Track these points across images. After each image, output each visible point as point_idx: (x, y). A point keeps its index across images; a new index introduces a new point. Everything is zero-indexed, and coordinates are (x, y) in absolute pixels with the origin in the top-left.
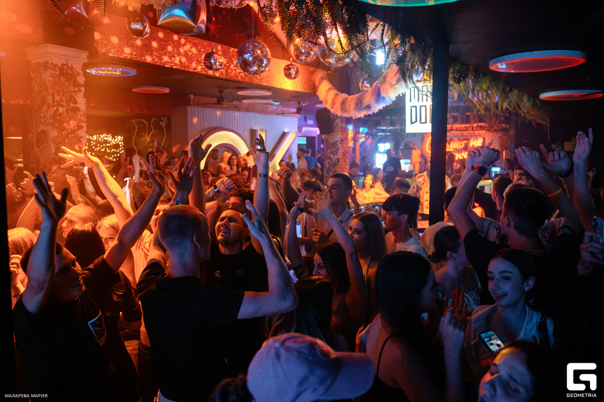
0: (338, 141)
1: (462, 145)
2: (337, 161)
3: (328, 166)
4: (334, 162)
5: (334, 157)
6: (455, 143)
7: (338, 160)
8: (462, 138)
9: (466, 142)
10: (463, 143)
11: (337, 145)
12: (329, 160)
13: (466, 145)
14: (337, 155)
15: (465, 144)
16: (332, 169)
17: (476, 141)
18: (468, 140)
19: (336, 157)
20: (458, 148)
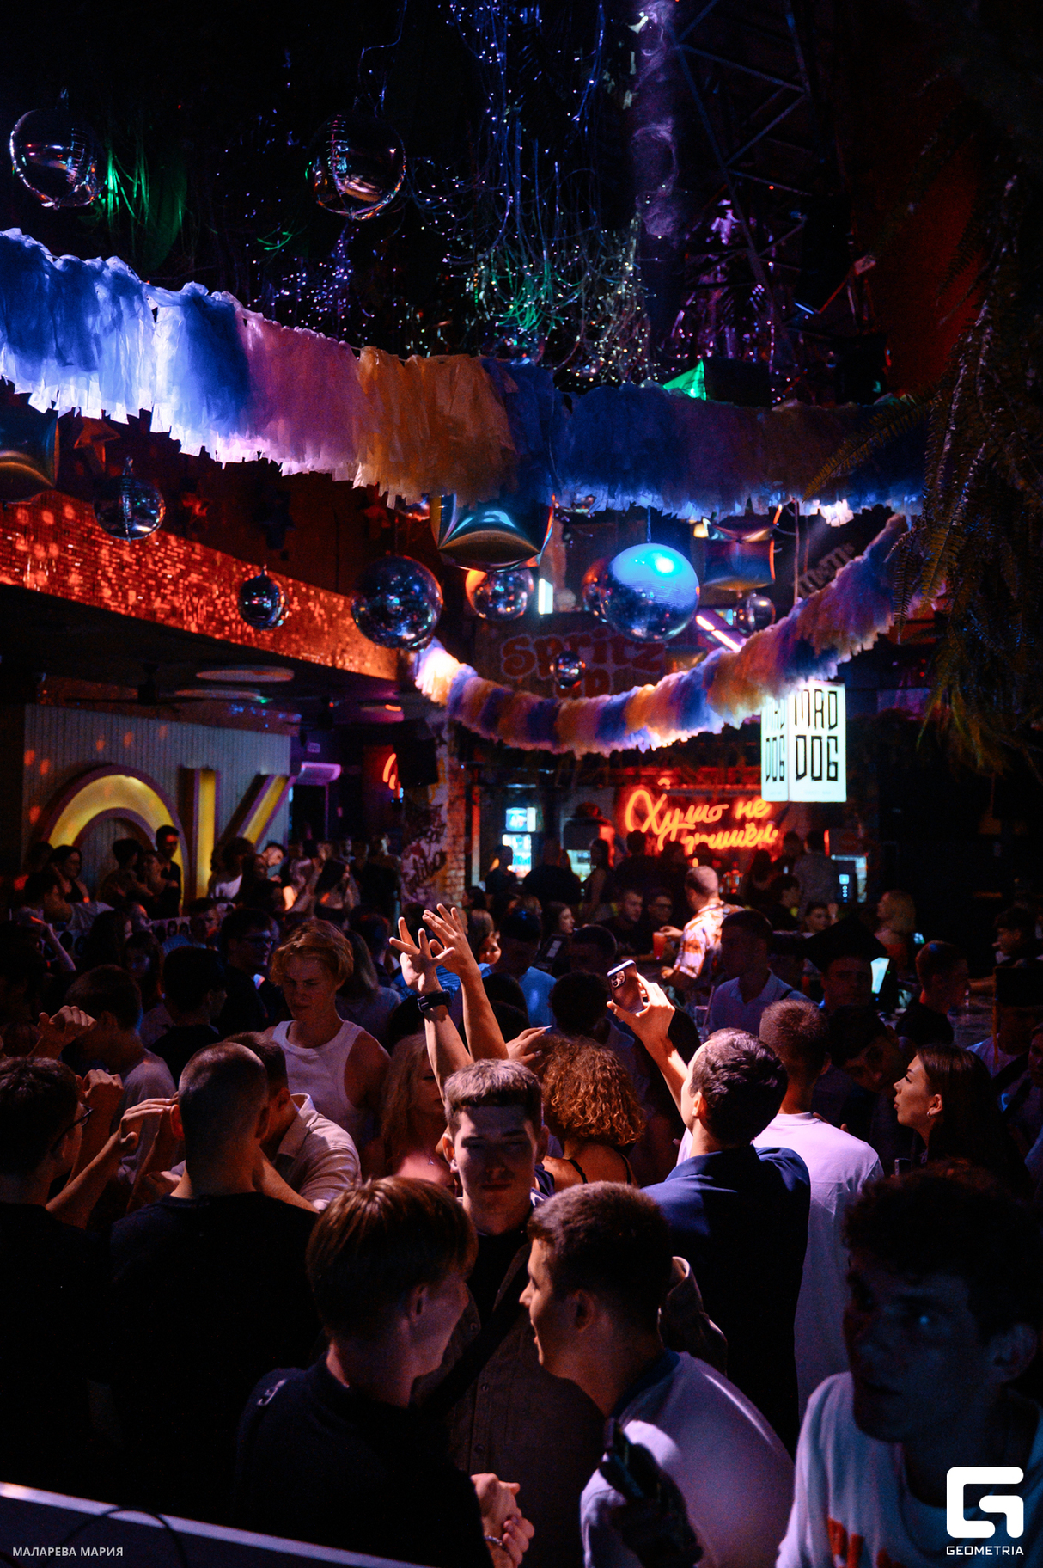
0: (441, 806)
1: (715, 813)
2: (438, 858)
3: (412, 872)
4: (430, 860)
5: (430, 848)
6: (699, 809)
7: (443, 855)
8: (715, 797)
9: (726, 806)
10: (720, 809)
11: (440, 816)
12: (417, 857)
13: (728, 814)
14: (438, 841)
15: (723, 810)
16: (425, 878)
17: (750, 804)
18: (732, 802)
19: (435, 847)
20: (707, 821)
